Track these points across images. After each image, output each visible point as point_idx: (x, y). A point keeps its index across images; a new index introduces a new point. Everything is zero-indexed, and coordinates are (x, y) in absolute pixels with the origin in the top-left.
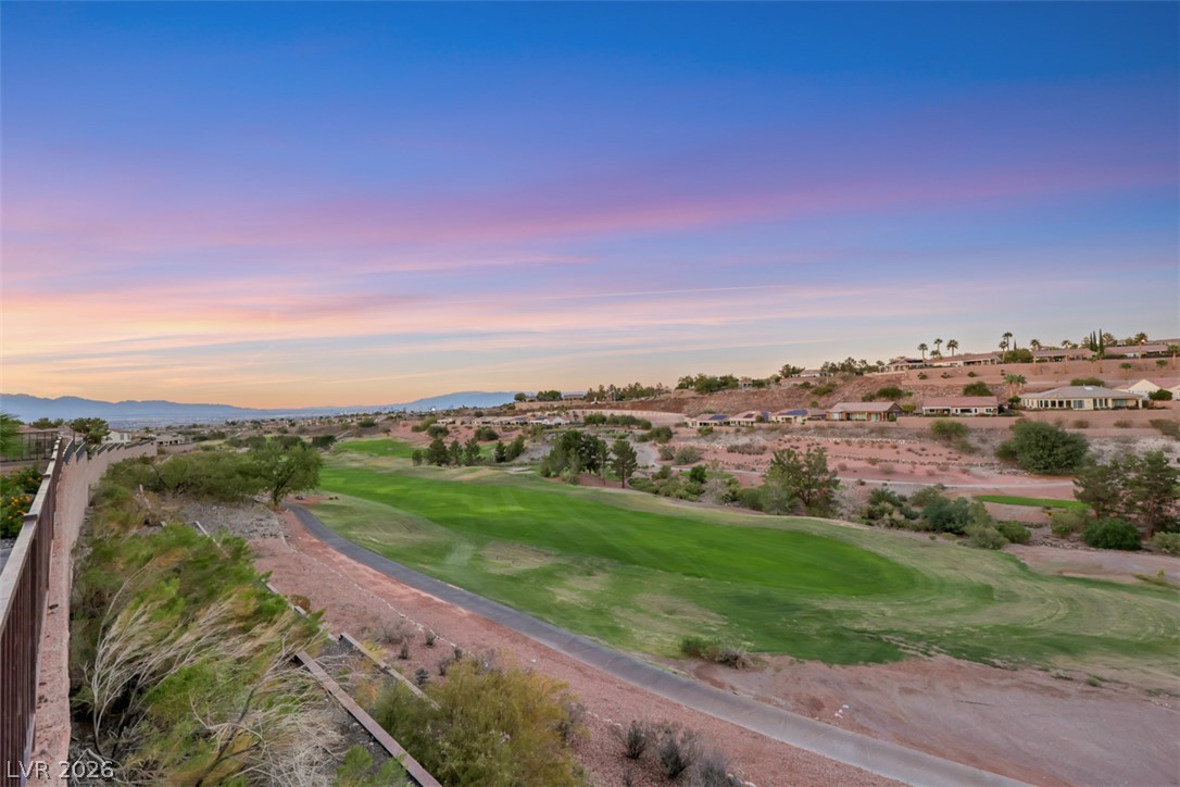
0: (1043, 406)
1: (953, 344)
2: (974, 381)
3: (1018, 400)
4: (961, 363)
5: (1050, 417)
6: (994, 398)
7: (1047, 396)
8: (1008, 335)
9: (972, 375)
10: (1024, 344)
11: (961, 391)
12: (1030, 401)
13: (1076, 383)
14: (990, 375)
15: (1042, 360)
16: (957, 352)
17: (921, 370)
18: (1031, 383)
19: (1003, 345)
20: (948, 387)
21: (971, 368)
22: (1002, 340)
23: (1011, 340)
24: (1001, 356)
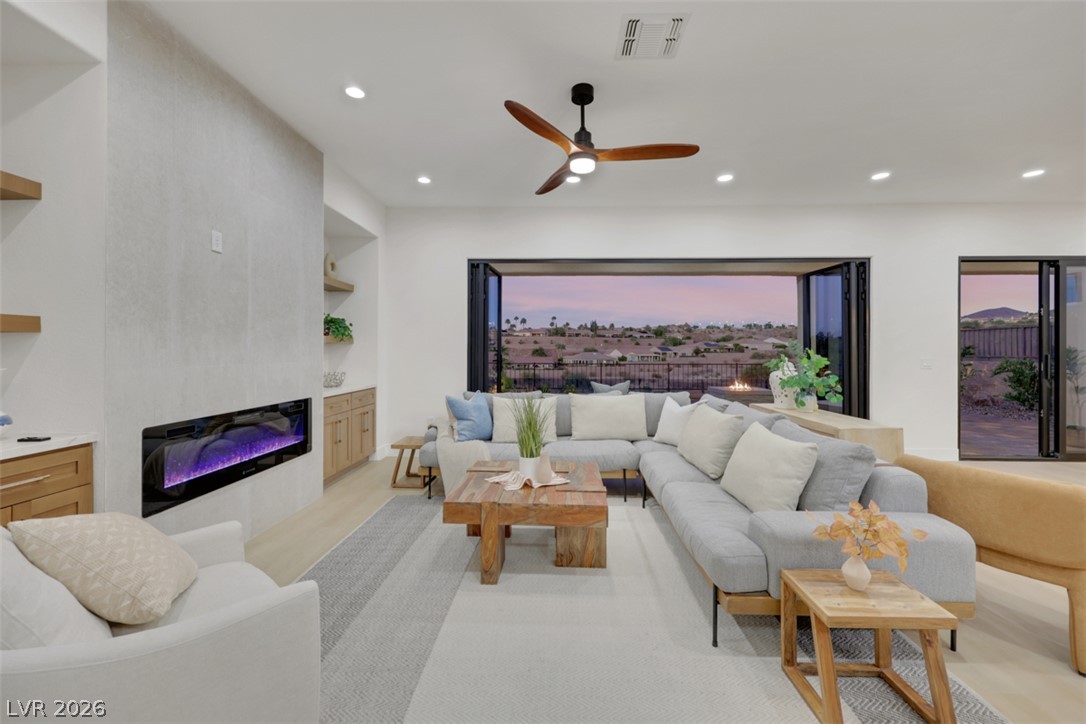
0: (575, 364)
1: (524, 321)
2: (537, 347)
3: (561, 360)
4: (528, 334)
5: (580, 370)
6: (551, 358)
7: (577, 358)
8: (554, 318)
9: (536, 342)
10: (560, 324)
11: (530, 353)
12: (568, 360)
13: (586, 350)
14: (546, 343)
15: (570, 336)
16: (527, 326)
17: (508, 338)
18: (569, 349)
19: (552, 324)
20: (523, 350)
21: (536, 338)
22: (551, 321)
23: (555, 321)
24: (549, 330)
